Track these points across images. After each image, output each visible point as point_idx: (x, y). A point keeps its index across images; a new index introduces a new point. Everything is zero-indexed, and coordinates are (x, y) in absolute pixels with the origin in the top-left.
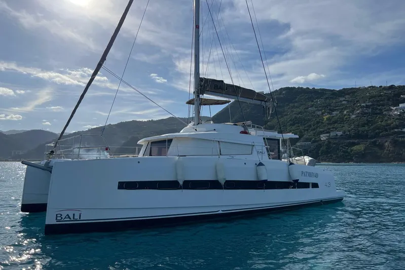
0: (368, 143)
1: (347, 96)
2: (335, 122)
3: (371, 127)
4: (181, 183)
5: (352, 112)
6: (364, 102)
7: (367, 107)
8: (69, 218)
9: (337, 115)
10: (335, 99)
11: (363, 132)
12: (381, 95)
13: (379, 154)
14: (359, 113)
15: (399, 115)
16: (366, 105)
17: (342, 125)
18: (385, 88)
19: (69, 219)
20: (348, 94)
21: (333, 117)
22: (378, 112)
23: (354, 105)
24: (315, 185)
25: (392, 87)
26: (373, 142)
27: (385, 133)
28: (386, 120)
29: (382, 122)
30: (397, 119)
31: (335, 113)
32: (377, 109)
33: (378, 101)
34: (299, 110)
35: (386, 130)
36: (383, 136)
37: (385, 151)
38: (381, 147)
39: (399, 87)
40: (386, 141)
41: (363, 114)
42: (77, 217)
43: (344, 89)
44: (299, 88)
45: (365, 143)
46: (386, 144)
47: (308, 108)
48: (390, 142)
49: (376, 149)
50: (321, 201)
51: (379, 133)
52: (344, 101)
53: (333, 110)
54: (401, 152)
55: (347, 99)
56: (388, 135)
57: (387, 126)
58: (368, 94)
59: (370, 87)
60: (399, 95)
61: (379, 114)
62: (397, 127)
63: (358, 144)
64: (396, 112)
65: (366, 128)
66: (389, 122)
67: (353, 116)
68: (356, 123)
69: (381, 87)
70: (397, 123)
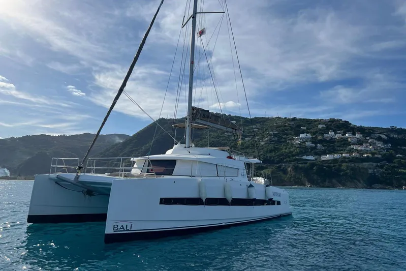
0: (274, 168)
1: (258, 125)
2: (247, 147)
3: (277, 154)
4: (204, 200)
5: (262, 139)
6: (272, 131)
7: (275, 135)
8: (123, 228)
9: (249, 141)
10: (248, 126)
11: (270, 157)
12: (285, 126)
13: (283, 178)
14: (267, 140)
15: (300, 144)
16: (274, 133)
17: (253, 150)
18: (289, 120)
19: (122, 230)
20: (260, 122)
21: (245, 142)
22: (283, 140)
23: (263, 132)
24: (279, 203)
25: (294, 119)
26: (278, 167)
27: (288, 159)
28: (290, 148)
29: (286, 149)
30: (298, 147)
31: (247, 139)
32: (282, 138)
33: (283, 131)
34: (216, 134)
35: (289, 157)
36: (286, 162)
37: (288, 176)
38: (285, 171)
39: (300, 119)
40: (289, 167)
41: (271, 141)
42: (129, 228)
43: (256, 118)
44: (217, 113)
45: (272, 167)
46: (289, 169)
47: (224, 133)
48: (292, 168)
49: (281, 173)
50: (281, 215)
51: (284, 159)
52: (255, 128)
53: (246, 136)
54: (301, 177)
55: (258, 127)
56: (290, 161)
57: (289, 153)
58: (275, 124)
59: (277, 118)
60: (299, 126)
61: (284, 142)
62: (298, 154)
63: (266, 168)
64: (297, 142)
65: (273, 154)
66: (291, 150)
67: (263, 143)
68: (265, 149)
69: (286, 118)
70: (298, 150)
